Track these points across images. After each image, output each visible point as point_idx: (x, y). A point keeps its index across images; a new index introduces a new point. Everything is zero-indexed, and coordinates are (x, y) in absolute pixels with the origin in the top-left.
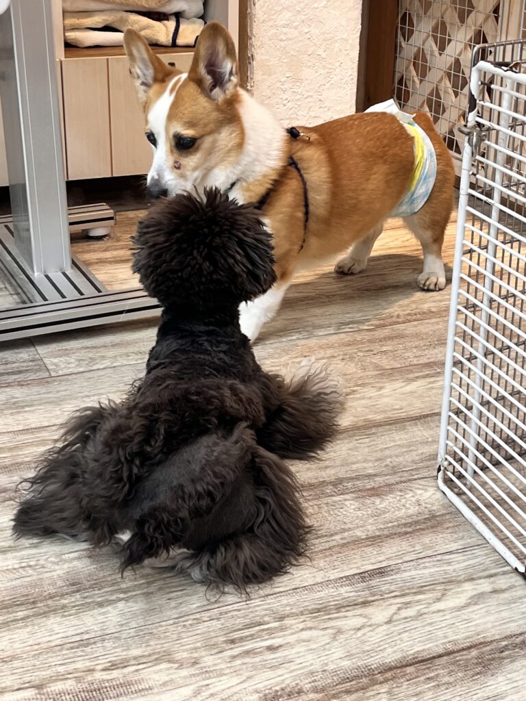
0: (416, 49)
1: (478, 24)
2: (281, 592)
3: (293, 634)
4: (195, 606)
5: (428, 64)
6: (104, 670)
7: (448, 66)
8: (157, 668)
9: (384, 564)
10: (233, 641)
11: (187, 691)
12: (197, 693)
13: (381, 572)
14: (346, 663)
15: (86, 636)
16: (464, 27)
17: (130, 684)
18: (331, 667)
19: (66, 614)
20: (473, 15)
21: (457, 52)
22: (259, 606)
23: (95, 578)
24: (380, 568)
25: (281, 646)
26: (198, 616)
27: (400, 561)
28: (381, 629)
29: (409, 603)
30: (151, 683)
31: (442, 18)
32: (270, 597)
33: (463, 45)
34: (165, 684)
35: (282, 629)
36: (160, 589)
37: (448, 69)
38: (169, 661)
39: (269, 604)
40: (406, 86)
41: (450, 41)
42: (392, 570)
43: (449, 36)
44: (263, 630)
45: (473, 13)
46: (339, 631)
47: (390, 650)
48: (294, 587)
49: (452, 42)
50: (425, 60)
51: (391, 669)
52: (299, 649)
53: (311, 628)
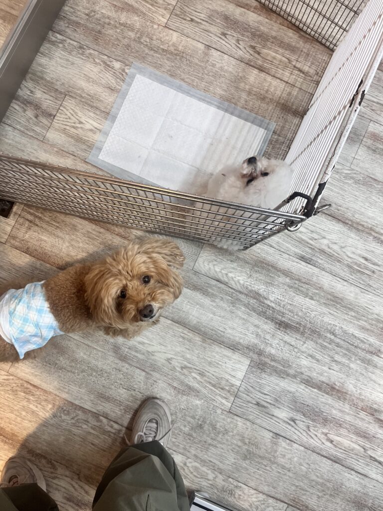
2: (340, 278)
3: (354, 259)
4: (369, 296)
9: (297, 260)
10: (373, 272)
13: (303, 258)
14: (353, 235)
18: (358, 238)
22: (353, 279)
24: (301, 260)
25: (363, 258)
27: (291, 257)
28: (329, 238)
29: (310, 239)
32: (345, 279)
35: (356, 264)
39: (348, 277)
42: (298, 256)
44: (361, 268)
46: (342, 247)
47: (336, 229)
48: (334, 277)
51: (344, 222)
52: (359, 252)
53: (348, 256)
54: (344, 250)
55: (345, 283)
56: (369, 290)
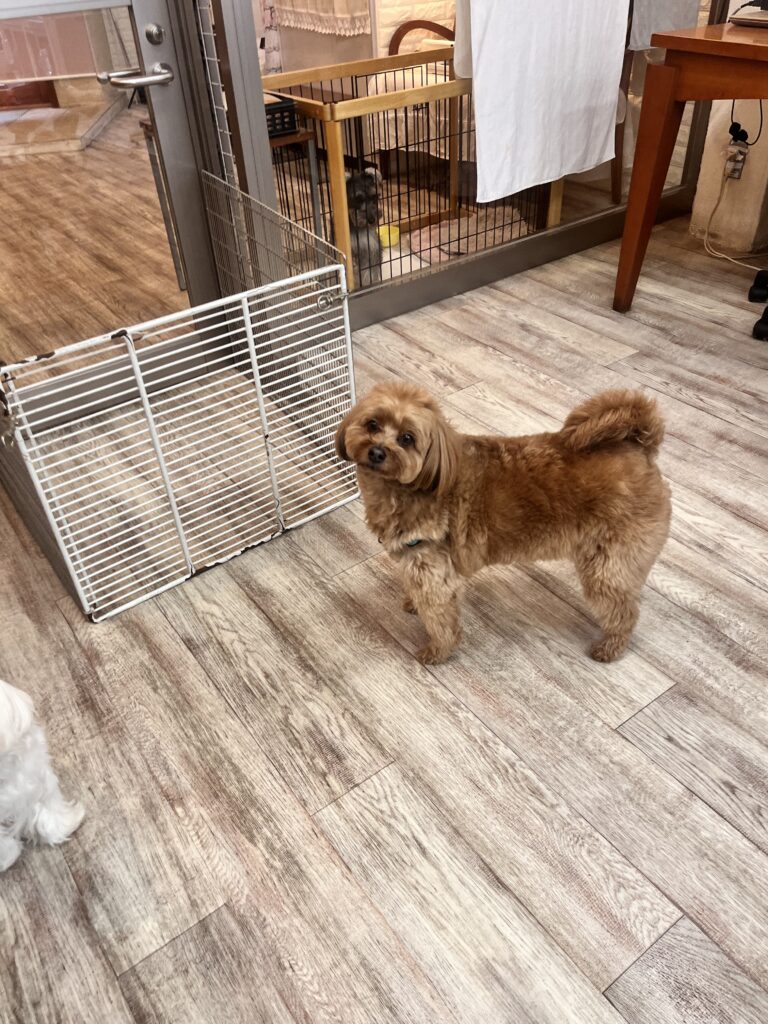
2: (213, 682)
3: (252, 670)
4: (232, 722)
6: (301, 748)
8: (294, 724)
9: (179, 640)
11: (310, 705)
12: (311, 700)
13: (188, 641)
14: (273, 643)
15: (272, 768)
17: (310, 733)
18: (278, 649)
19: (251, 788)
23: (207, 786)
24: (184, 642)
25: (265, 673)
26: (242, 718)
27: (176, 635)
28: (242, 634)
29: (217, 626)
30: (307, 722)
34: (306, 716)
35: (249, 676)
36: (217, 745)
38: (286, 719)
42: (186, 637)
44: (251, 683)
46: (248, 651)
47: (260, 629)
48: (207, 677)
51: (275, 626)
52: (265, 664)
53: (246, 663)
54: (248, 654)
55: (214, 692)
56: (240, 713)
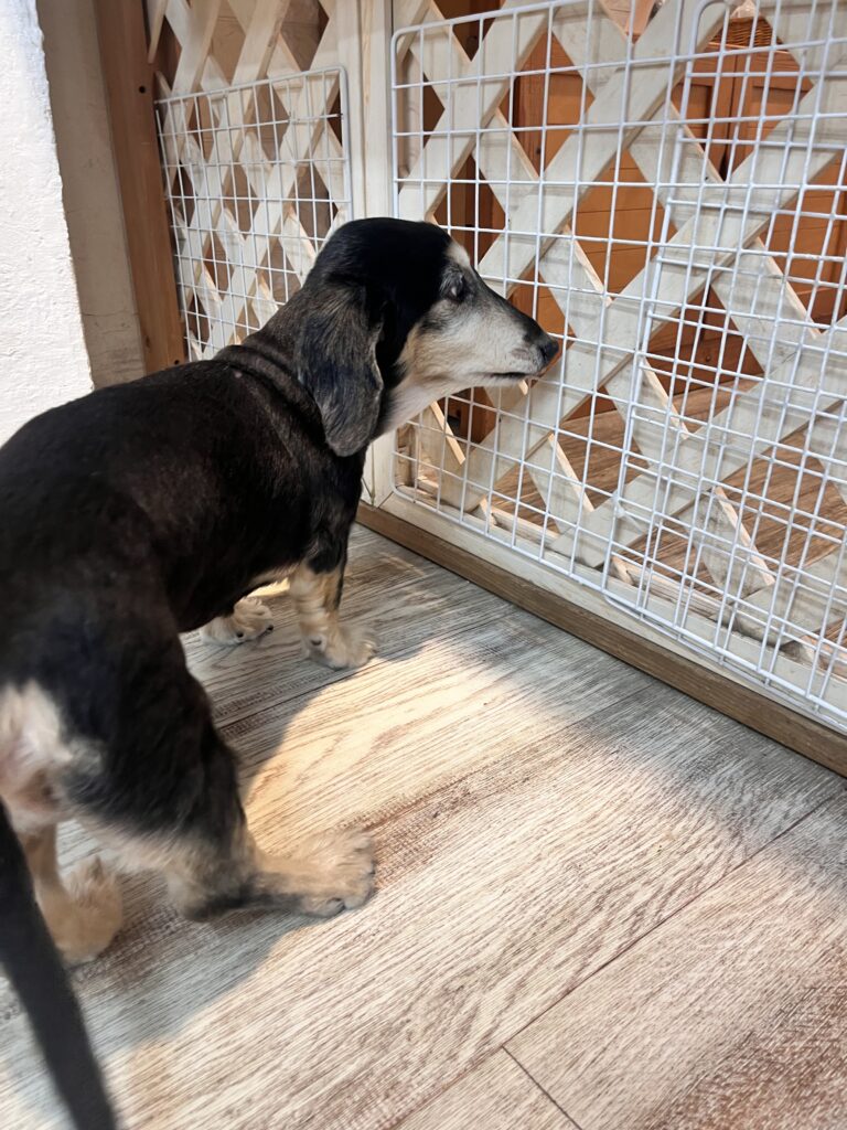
0: (204, 235)
1: (302, 153)
5: (227, 262)
7: (260, 260)
16: (276, 167)
20: (288, 136)
21: (273, 226)
31: (237, 160)
33: (280, 207)
37: (262, 265)
40: (202, 311)
41: (256, 204)
43: (253, 195)
45: (289, 130)
49: (260, 205)
50: (221, 254)
